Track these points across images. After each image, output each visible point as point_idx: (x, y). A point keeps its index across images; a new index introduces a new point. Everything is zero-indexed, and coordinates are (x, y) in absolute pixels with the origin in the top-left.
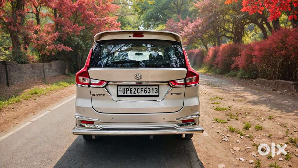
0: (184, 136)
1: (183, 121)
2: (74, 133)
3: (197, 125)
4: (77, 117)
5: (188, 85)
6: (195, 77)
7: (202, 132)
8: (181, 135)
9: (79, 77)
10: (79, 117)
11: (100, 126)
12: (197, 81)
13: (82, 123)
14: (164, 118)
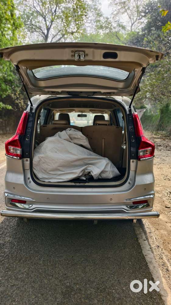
0: (135, 221)
1: (134, 203)
2: (2, 215)
3: (150, 207)
4: (6, 194)
5: (141, 159)
6: (150, 148)
7: (157, 217)
8: (132, 220)
9: (9, 147)
10: (8, 194)
11: (34, 206)
12: (152, 153)
13: (12, 202)
14: (111, 200)
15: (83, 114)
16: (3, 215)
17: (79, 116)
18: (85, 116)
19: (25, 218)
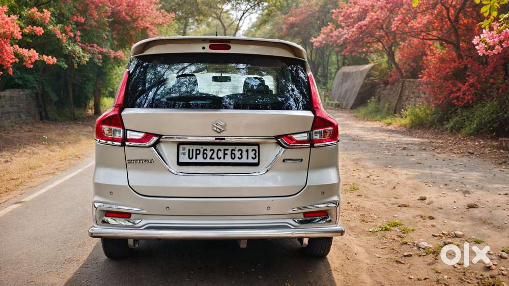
0: (306, 241)
1: (306, 214)
3: (333, 223)
4: (97, 205)
5: (315, 145)
6: (331, 128)
7: (341, 234)
8: (301, 239)
9: (103, 126)
10: (100, 204)
11: (144, 222)
12: (335, 136)
13: (106, 216)
14: (269, 208)
15: (224, 75)
16: (93, 235)
17: (215, 79)
18: (228, 79)
19: (130, 239)
